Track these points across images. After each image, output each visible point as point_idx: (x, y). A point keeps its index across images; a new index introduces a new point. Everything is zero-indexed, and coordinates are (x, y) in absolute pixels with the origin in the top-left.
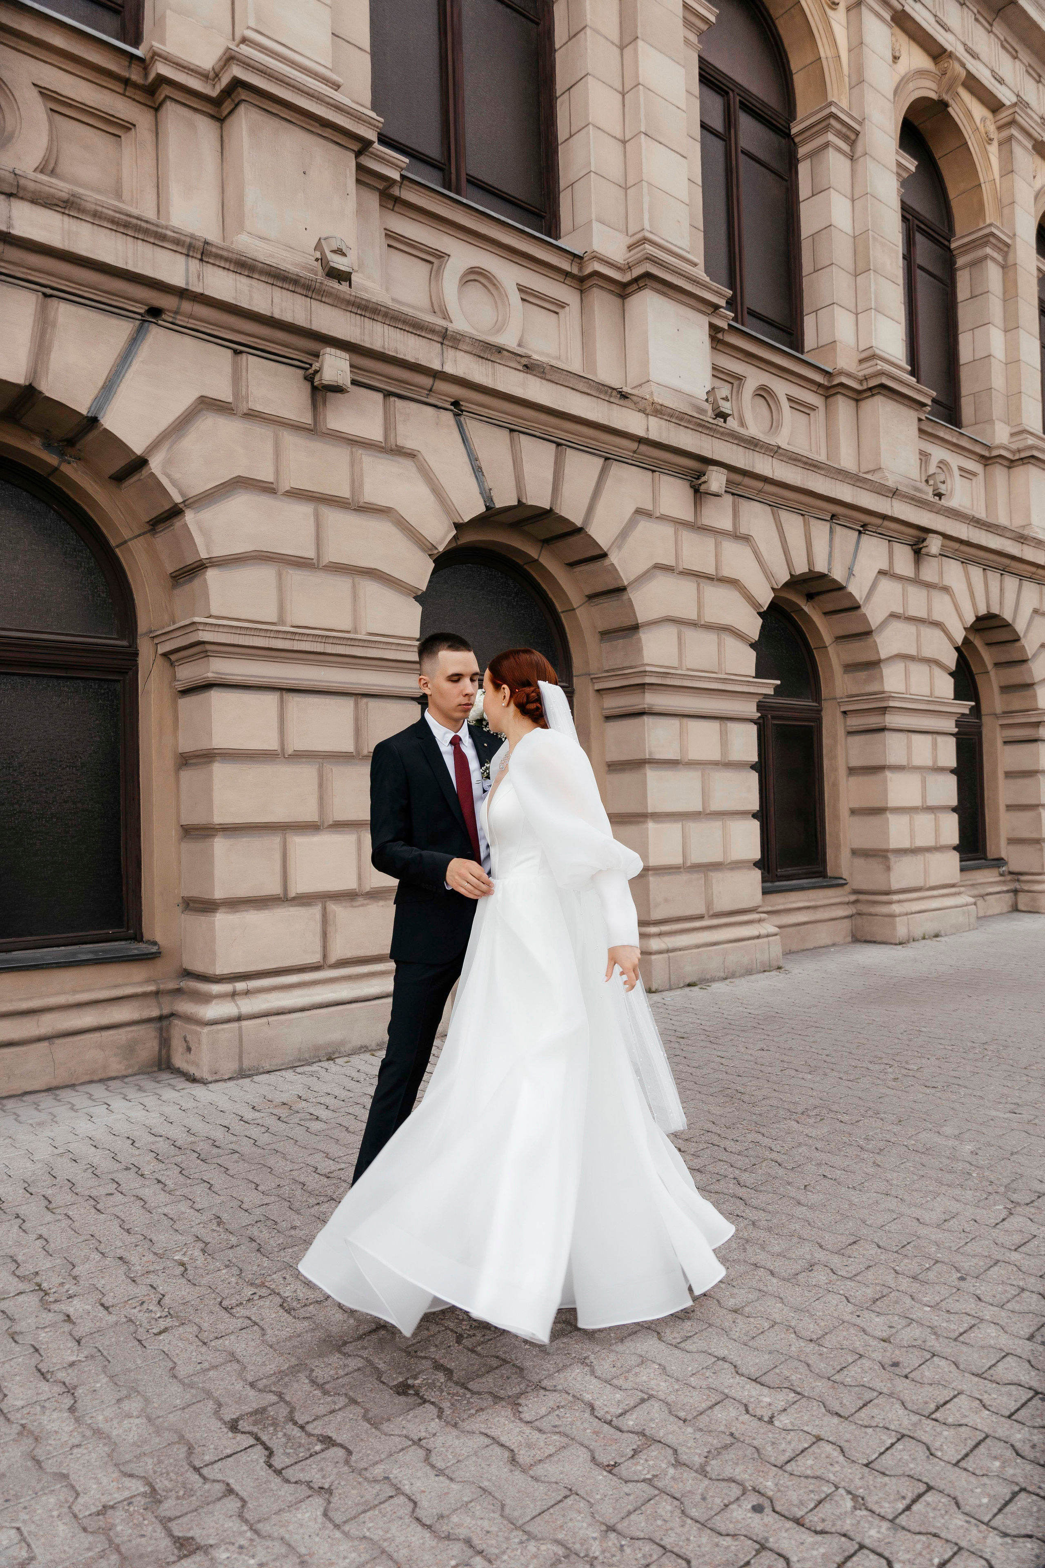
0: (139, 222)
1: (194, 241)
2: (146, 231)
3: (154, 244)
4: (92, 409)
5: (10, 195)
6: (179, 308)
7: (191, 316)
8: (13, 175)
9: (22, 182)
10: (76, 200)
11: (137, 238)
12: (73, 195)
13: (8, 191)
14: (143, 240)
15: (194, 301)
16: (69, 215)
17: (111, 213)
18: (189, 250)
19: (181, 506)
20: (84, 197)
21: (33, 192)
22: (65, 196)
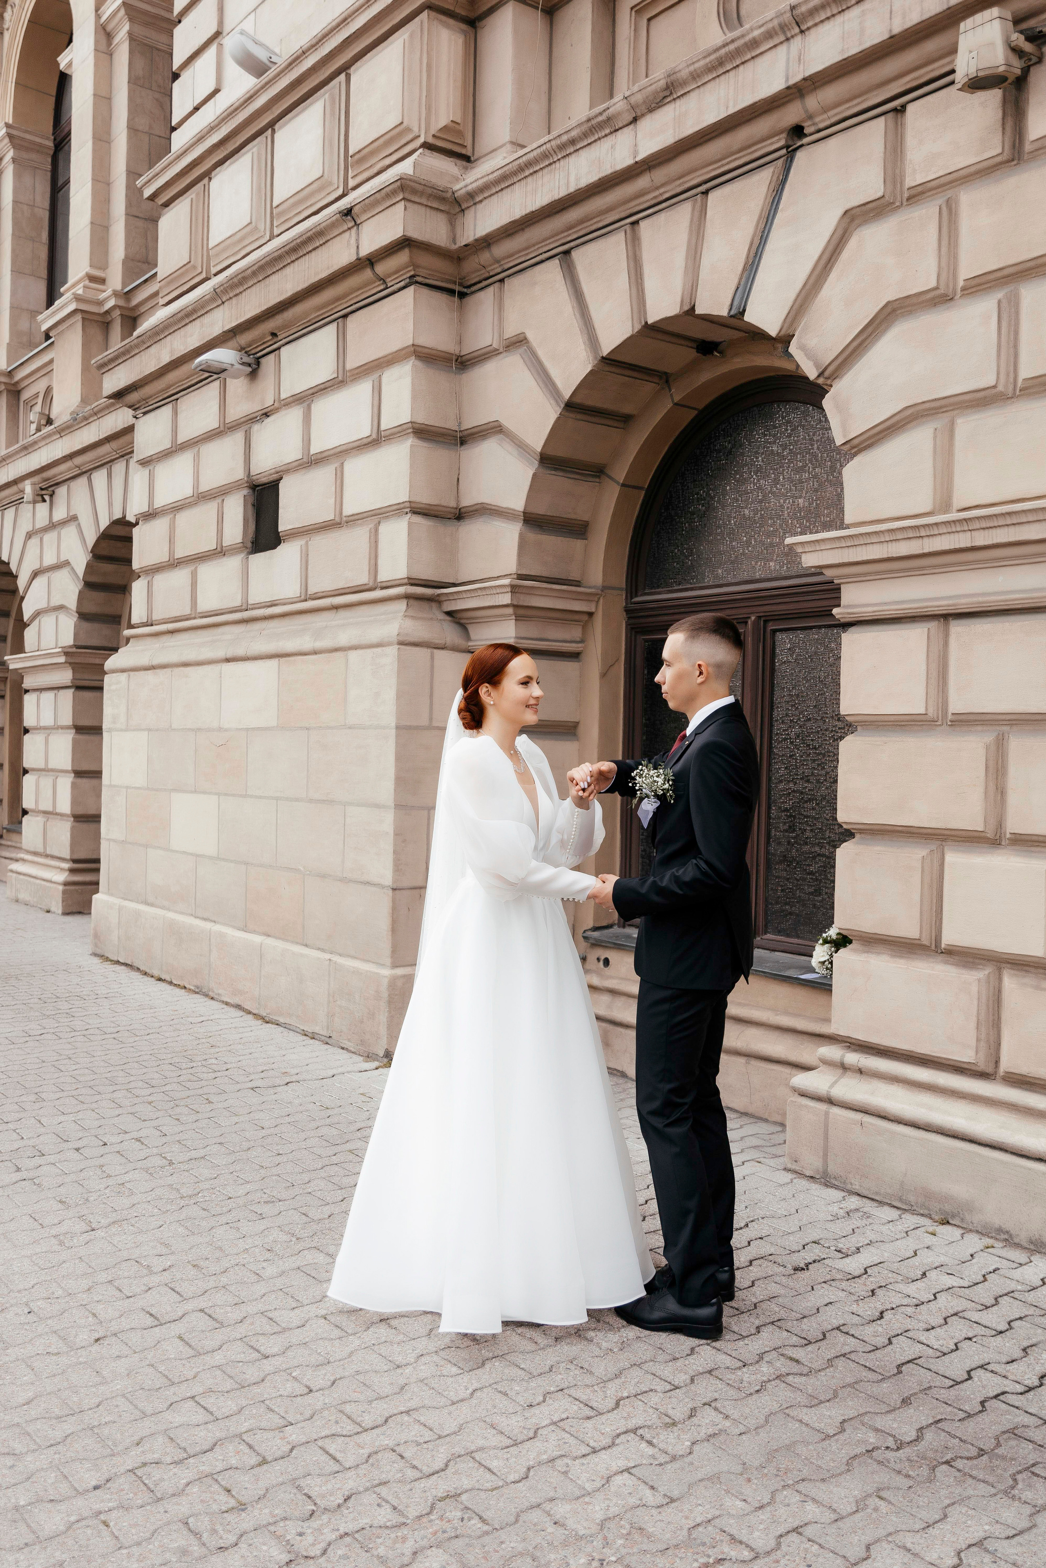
0: (727, 49)
1: (781, 19)
2: (738, 52)
3: (753, 58)
4: (736, 303)
5: (635, 120)
6: (806, 111)
7: (825, 110)
8: (625, 101)
9: (633, 100)
10: (672, 78)
11: (738, 66)
12: (669, 76)
13: (631, 119)
14: (743, 63)
15: (815, 89)
16: (678, 97)
17: (702, 63)
18: (784, 33)
19: (820, 381)
20: (677, 69)
21: (644, 102)
22: (662, 83)
